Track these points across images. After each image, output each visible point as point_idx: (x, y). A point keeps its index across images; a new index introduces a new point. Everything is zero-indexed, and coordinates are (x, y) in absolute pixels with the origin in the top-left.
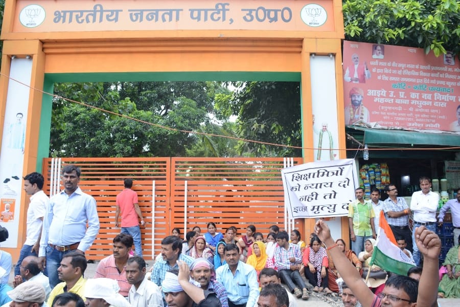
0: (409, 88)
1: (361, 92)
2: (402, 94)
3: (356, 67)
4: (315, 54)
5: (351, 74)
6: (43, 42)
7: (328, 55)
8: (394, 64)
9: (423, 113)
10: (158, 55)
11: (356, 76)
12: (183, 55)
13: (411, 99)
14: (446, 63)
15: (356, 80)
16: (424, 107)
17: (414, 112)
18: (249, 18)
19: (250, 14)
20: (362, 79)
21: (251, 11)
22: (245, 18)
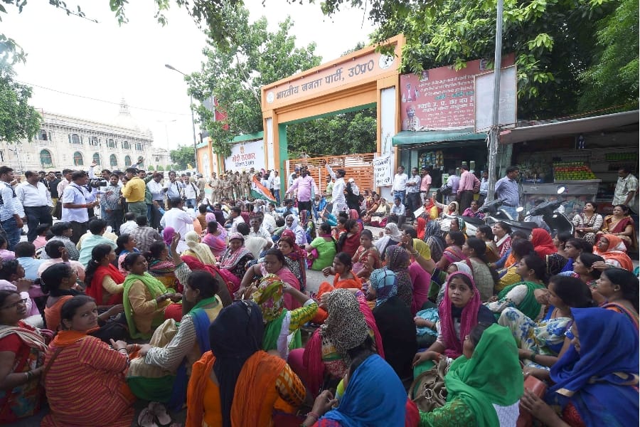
0: (448, 97)
1: (413, 107)
2: (443, 103)
3: (409, 91)
4: (384, 89)
5: (406, 97)
6: (274, 110)
7: (390, 88)
8: (437, 82)
9: (460, 114)
10: (321, 105)
11: (409, 97)
12: (333, 102)
13: (450, 106)
14: (481, 69)
15: (410, 100)
16: (461, 109)
17: (453, 115)
18: (351, 74)
19: (352, 72)
20: (414, 98)
21: (352, 69)
22: (349, 75)
